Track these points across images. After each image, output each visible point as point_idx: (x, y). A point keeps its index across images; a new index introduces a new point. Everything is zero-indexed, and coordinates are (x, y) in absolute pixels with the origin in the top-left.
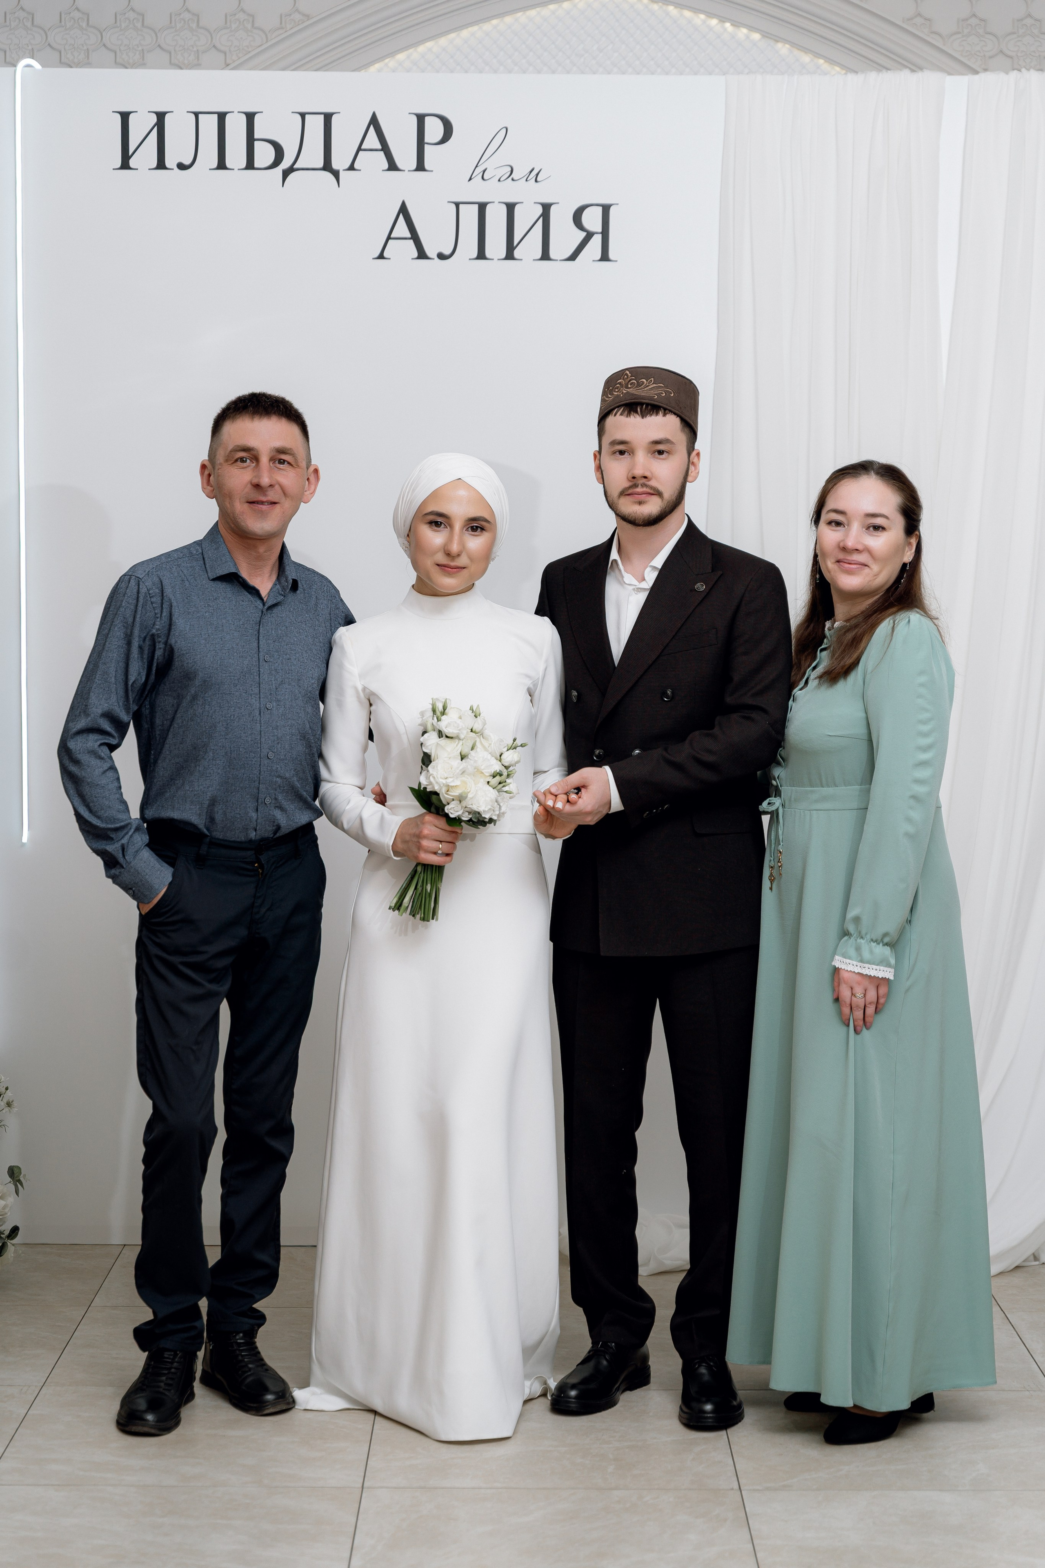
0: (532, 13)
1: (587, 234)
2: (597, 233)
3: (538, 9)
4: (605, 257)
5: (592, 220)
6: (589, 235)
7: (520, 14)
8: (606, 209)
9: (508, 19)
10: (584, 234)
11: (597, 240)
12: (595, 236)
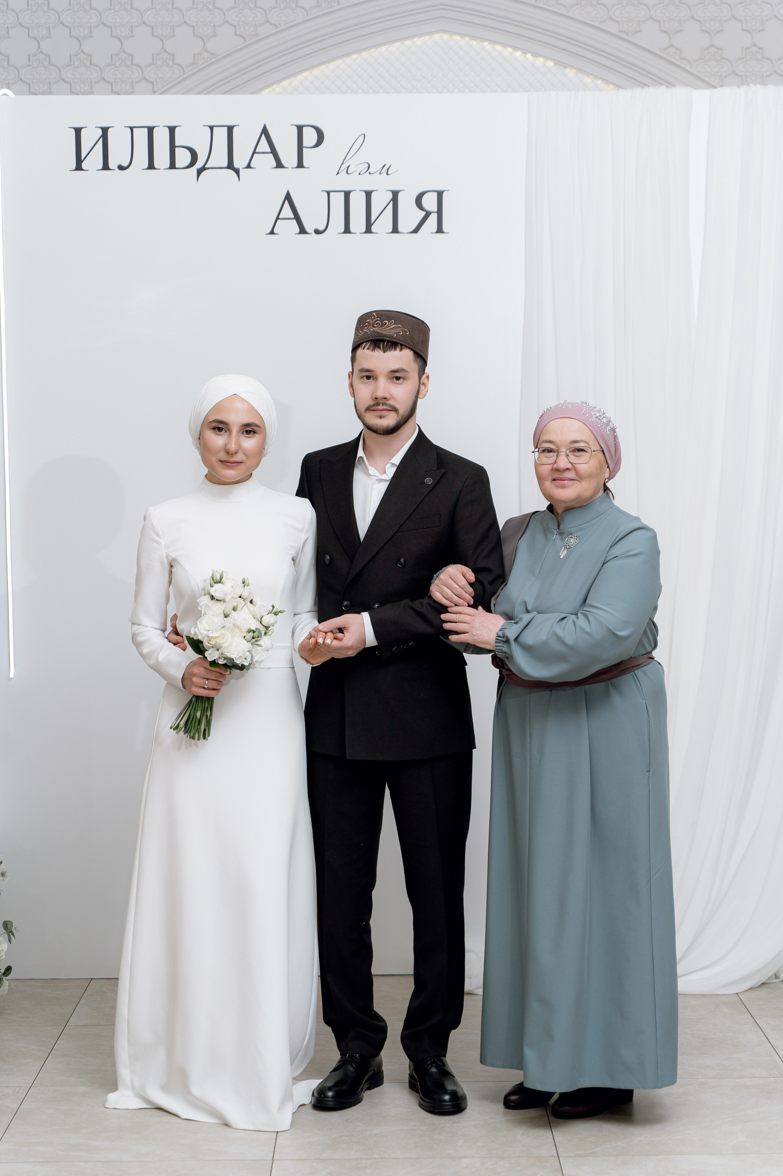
0: (382, 49)
1: (426, 213)
2: (434, 212)
3: (387, 46)
4: (440, 230)
5: (430, 202)
6: (428, 214)
7: (373, 50)
8: (440, 194)
9: (364, 54)
10: (424, 213)
11: (434, 217)
12: (432, 214)
